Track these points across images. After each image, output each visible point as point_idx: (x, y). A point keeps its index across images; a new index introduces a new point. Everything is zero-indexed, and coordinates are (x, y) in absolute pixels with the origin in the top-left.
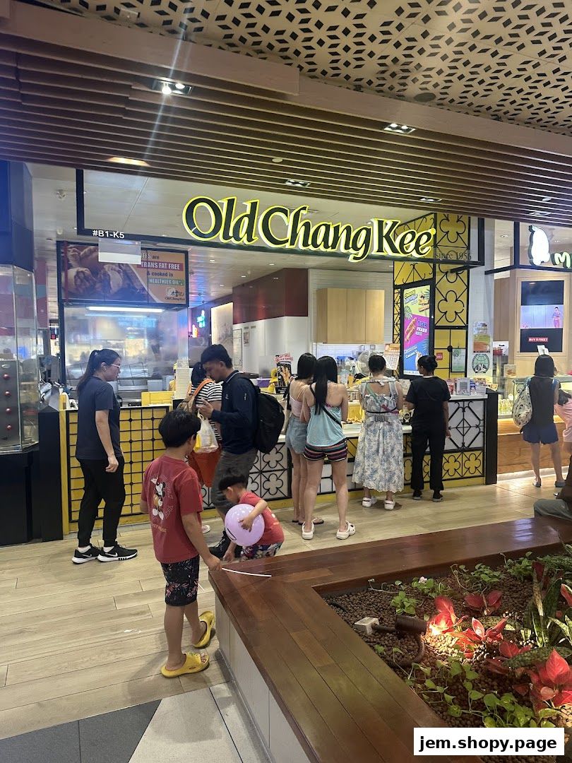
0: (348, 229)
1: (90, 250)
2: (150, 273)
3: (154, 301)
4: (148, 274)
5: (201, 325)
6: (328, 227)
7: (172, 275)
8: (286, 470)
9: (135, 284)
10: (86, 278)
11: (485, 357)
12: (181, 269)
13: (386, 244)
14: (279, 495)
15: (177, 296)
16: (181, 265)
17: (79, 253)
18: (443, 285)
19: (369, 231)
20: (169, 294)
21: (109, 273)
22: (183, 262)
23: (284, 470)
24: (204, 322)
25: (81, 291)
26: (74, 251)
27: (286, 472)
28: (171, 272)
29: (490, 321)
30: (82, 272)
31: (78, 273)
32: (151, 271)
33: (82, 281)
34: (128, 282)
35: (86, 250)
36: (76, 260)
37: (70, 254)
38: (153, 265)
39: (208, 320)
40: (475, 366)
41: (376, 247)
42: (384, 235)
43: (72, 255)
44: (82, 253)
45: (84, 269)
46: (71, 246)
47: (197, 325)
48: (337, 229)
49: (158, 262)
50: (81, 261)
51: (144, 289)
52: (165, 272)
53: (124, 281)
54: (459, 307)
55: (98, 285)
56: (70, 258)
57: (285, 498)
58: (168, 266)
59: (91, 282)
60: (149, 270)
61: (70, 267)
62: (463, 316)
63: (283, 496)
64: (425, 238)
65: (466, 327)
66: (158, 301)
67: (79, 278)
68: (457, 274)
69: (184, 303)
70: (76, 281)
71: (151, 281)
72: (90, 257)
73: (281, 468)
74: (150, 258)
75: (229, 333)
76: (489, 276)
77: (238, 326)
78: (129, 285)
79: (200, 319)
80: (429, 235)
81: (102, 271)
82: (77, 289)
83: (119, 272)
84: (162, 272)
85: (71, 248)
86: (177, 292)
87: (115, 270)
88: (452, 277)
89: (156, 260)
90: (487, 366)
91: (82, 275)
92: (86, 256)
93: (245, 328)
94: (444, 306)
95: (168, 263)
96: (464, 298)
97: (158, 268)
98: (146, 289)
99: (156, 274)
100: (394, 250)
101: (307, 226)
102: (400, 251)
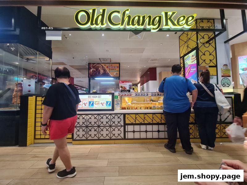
0: (150, 17)
1: (96, 64)
2: (110, 69)
3: (111, 76)
6: (139, 17)
8: (123, 126)
11: (228, 80)
13: (169, 22)
14: (119, 137)
15: (117, 74)
18: (202, 49)
19: (160, 17)
21: (100, 70)
22: (119, 66)
23: (122, 126)
25: (93, 75)
27: (123, 127)
28: (115, 69)
29: (229, 63)
33: (94, 72)
40: (223, 83)
41: (164, 23)
42: (168, 18)
45: (94, 69)
46: (91, 64)
48: (144, 17)
50: (94, 67)
51: (108, 73)
53: (103, 71)
54: (211, 57)
55: (97, 73)
56: (91, 67)
57: (122, 139)
61: (91, 69)
62: (214, 61)
63: (121, 138)
64: (190, 18)
65: (216, 66)
68: (210, 44)
69: (119, 76)
70: (92, 72)
71: (110, 71)
73: (121, 125)
74: (110, 65)
76: (227, 44)
77: (141, 86)
78: (105, 72)
80: (193, 17)
81: (98, 70)
83: (102, 69)
84: (113, 69)
88: (207, 45)
89: (112, 66)
90: (229, 83)
92: (95, 66)
94: (203, 57)
95: (114, 66)
96: (214, 53)
100: (174, 24)
101: (129, 17)
102: (177, 25)
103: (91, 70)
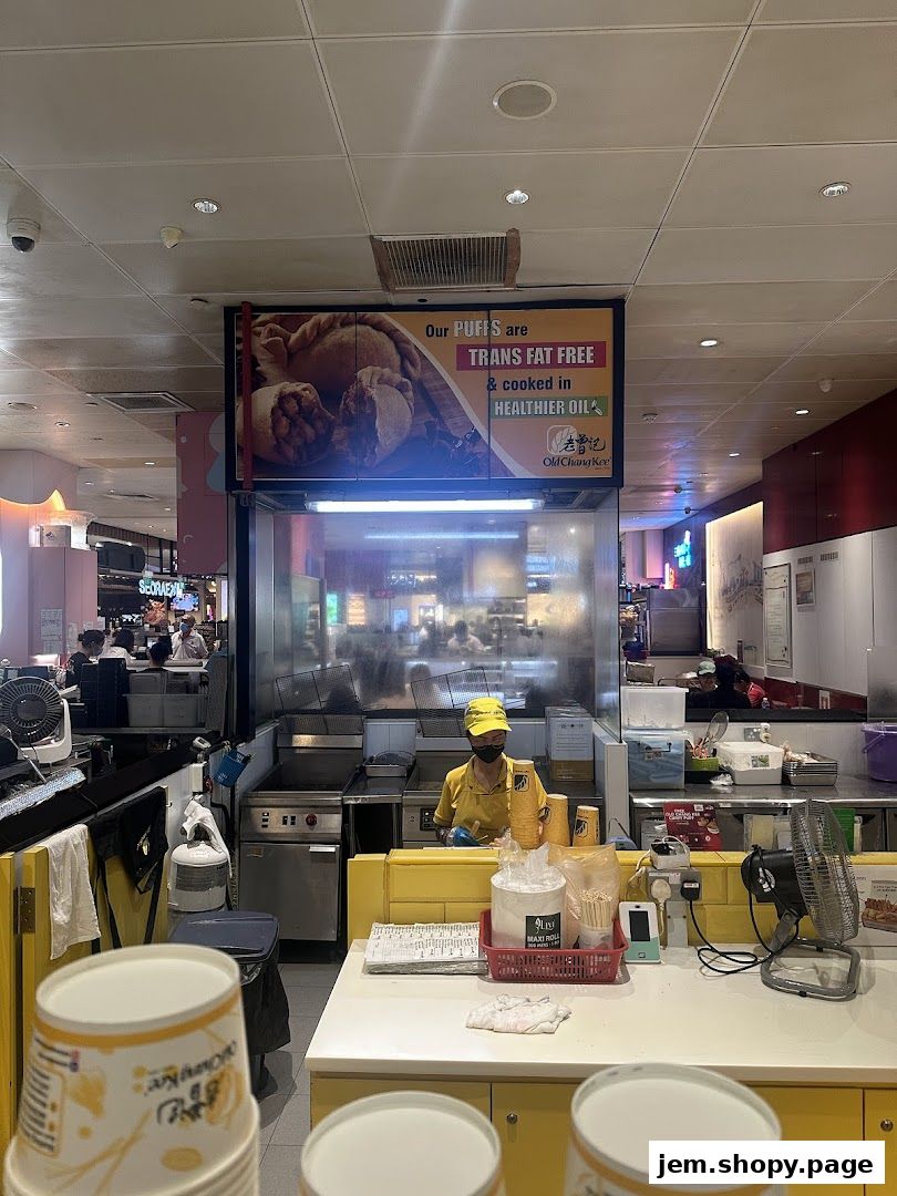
1: (318, 325)
2: (499, 383)
3: (506, 471)
4: (491, 386)
5: (681, 564)
7: (566, 384)
9: (449, 423)
10: (306, 414)
12: (599, 361)
15: (582, 452)
16: (599, 348)
17: (287, 340)
20: (557, 448)
21: (373, 392)
22: (607, 336)
24: (689, 557)
25: (291, 453)
26: (272, 333)
28: (565, 374)
30: (295, 395)
31: (282, 398)
32: (499, 377)
33: (293, 423)
34: (428, 416)
35: (307, 326)
36: (276, 361)
37: (260, 341)
38: (506, 356)
39: (699, 550)
43: (268, 347)
44: (294, 337)
45: (298, 387)
46: (264, 317)
47: (674, 561)
49: (523, 347)
50: (290, 361)
51: (476, 436)
52: (543, 375)
53: (417, 412)
55: (338, 434)
56: (259, 356)
58: (554, 355)
59: (319, 424)
60: (494, 373)
61: (259, 381)
66: (519, 472)
67: (285, 414)
69: (607, 473)
70: (275, 423)
71: (498, 408)
72: (318, 348)
74: (498, 332)
75: (751, 577)
77: (777, 558)
78: (430, 426)
79: (680, 550)
81: (352, 390)
82: (278, 448)
83: (401, 388)
84: (536, 375)
85: (263, 324)
86: (582, 440)
87: (389, 382)
89: (519, 339)
91: (292, 406)
92: (306, 344)
93: (800, 561)
95: (555, 345)
97: (524, 365)
98: (484, 435)
99: (515, 385)
103: (266, 398)
